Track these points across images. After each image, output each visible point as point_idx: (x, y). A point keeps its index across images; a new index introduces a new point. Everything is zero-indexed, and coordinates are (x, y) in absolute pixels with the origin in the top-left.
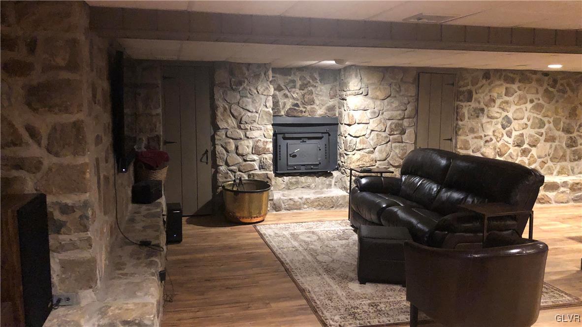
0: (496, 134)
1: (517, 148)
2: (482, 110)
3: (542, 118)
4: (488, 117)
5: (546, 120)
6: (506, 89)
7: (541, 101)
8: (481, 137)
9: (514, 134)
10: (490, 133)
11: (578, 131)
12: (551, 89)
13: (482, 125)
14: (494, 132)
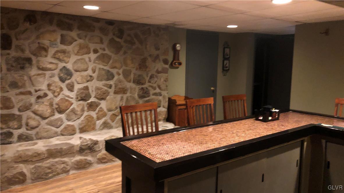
0: (52, 88)
1: (81, 102)
2: (29, 60)
3: (110, 70)
4: (39, 68)
5: (114, 71)
6: (62, 36)
7: (107, 52)
8: (30, 93)
9: (77, 87)
10: (44, 87)
11: (149, 82)
12: (118, 40)
13: (30, 78)
14: (49, 85)
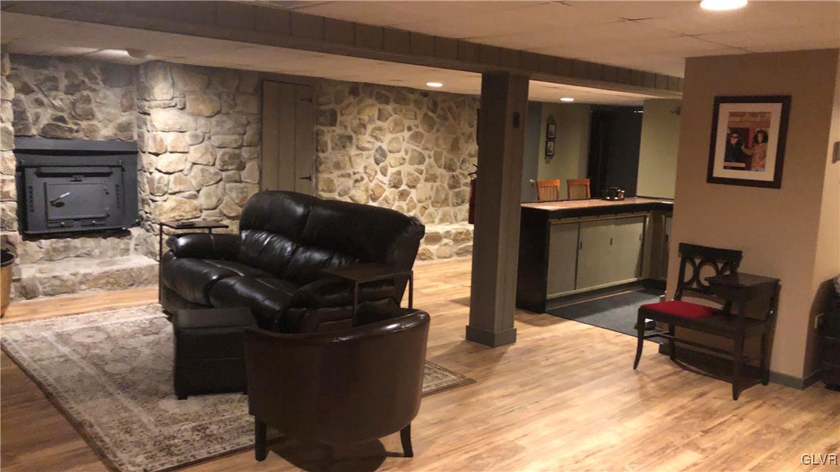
0: (367, 171)
1: (393, 189)
2: (350, 138)
3: (422, 152)
4: (358, 148)
5: (426, 153)
6: (380, 110)
7: (420, 130)
8: (349, 176)
9: (391, 171)
10: (361, 170)
11: (461, 168)
12: (431, 114)
13: (350, 159)
14: (365, 168)
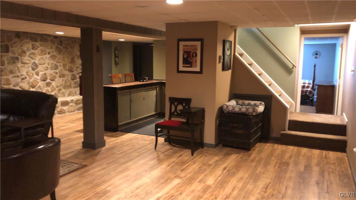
0: (28, 74)
1: (43, 82)
2: (17, 58)
3: (57, 64)
4: (22, 63)
5: (58, 64)
6: (33, 45)
7: (55, 54)
8: (18, 77)
9: (41, 73)
10: (25, 73)
11: (76, 71)
12: (59, 46)
13: (18, 68)
14: (27, 72)
